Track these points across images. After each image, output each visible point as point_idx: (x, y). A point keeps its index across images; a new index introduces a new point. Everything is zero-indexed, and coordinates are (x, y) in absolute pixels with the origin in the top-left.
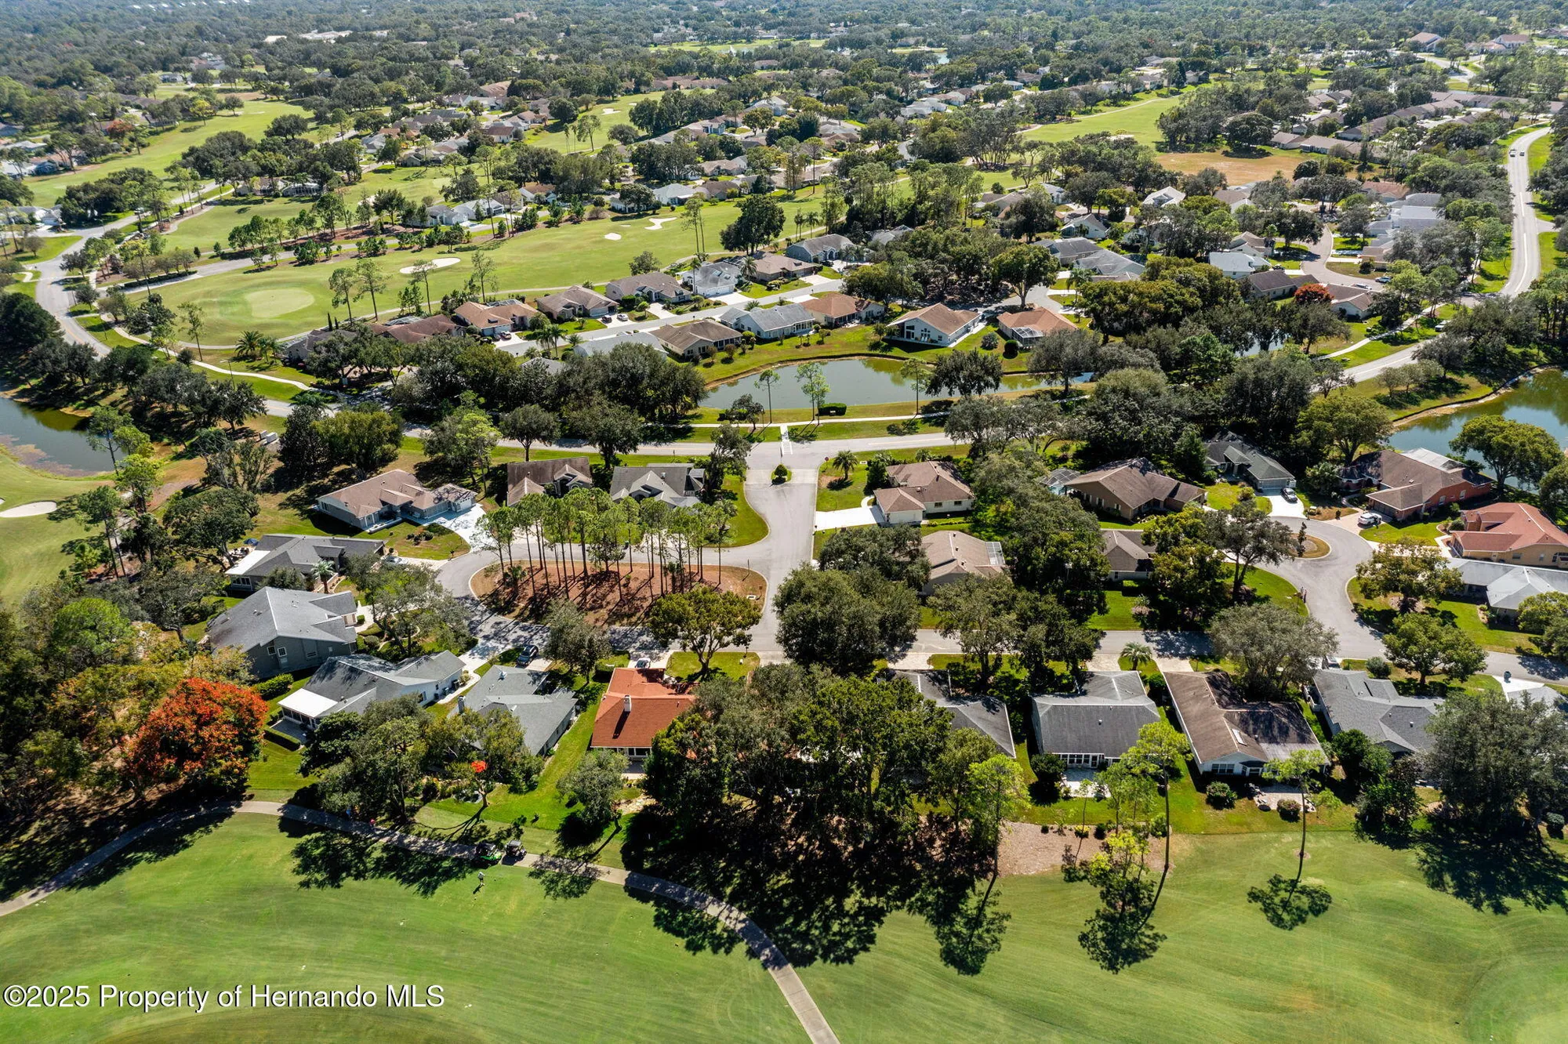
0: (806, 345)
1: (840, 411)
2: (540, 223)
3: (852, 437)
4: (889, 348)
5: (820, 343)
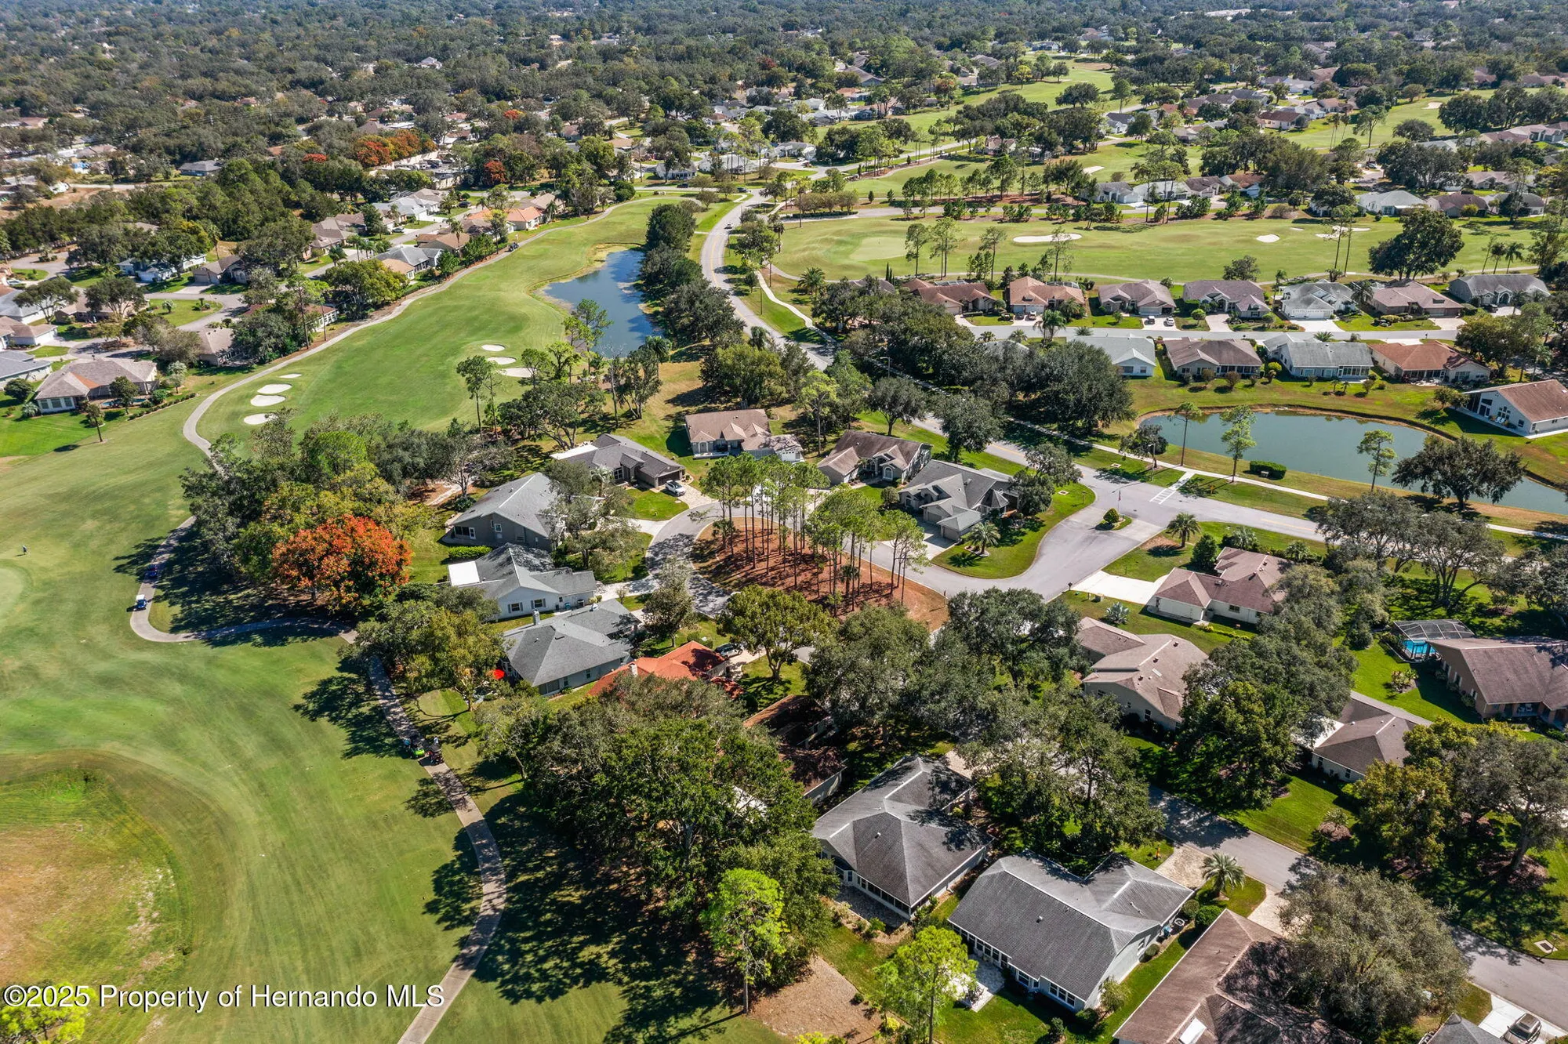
0: (1339, 394)
1: (1276, 475)
2: (1211, 214)
3: (1252, 506)
4: (1443, 421)
5: (1360, 395)
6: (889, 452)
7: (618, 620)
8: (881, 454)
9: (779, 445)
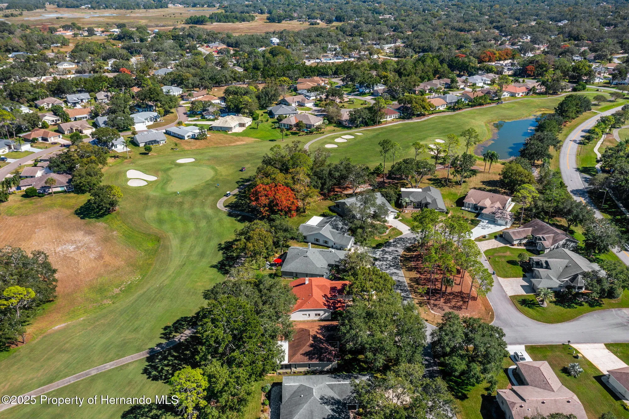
6: (545, 236)
7: (338, 260)
8: (541, 236)
9: (500, 215)
